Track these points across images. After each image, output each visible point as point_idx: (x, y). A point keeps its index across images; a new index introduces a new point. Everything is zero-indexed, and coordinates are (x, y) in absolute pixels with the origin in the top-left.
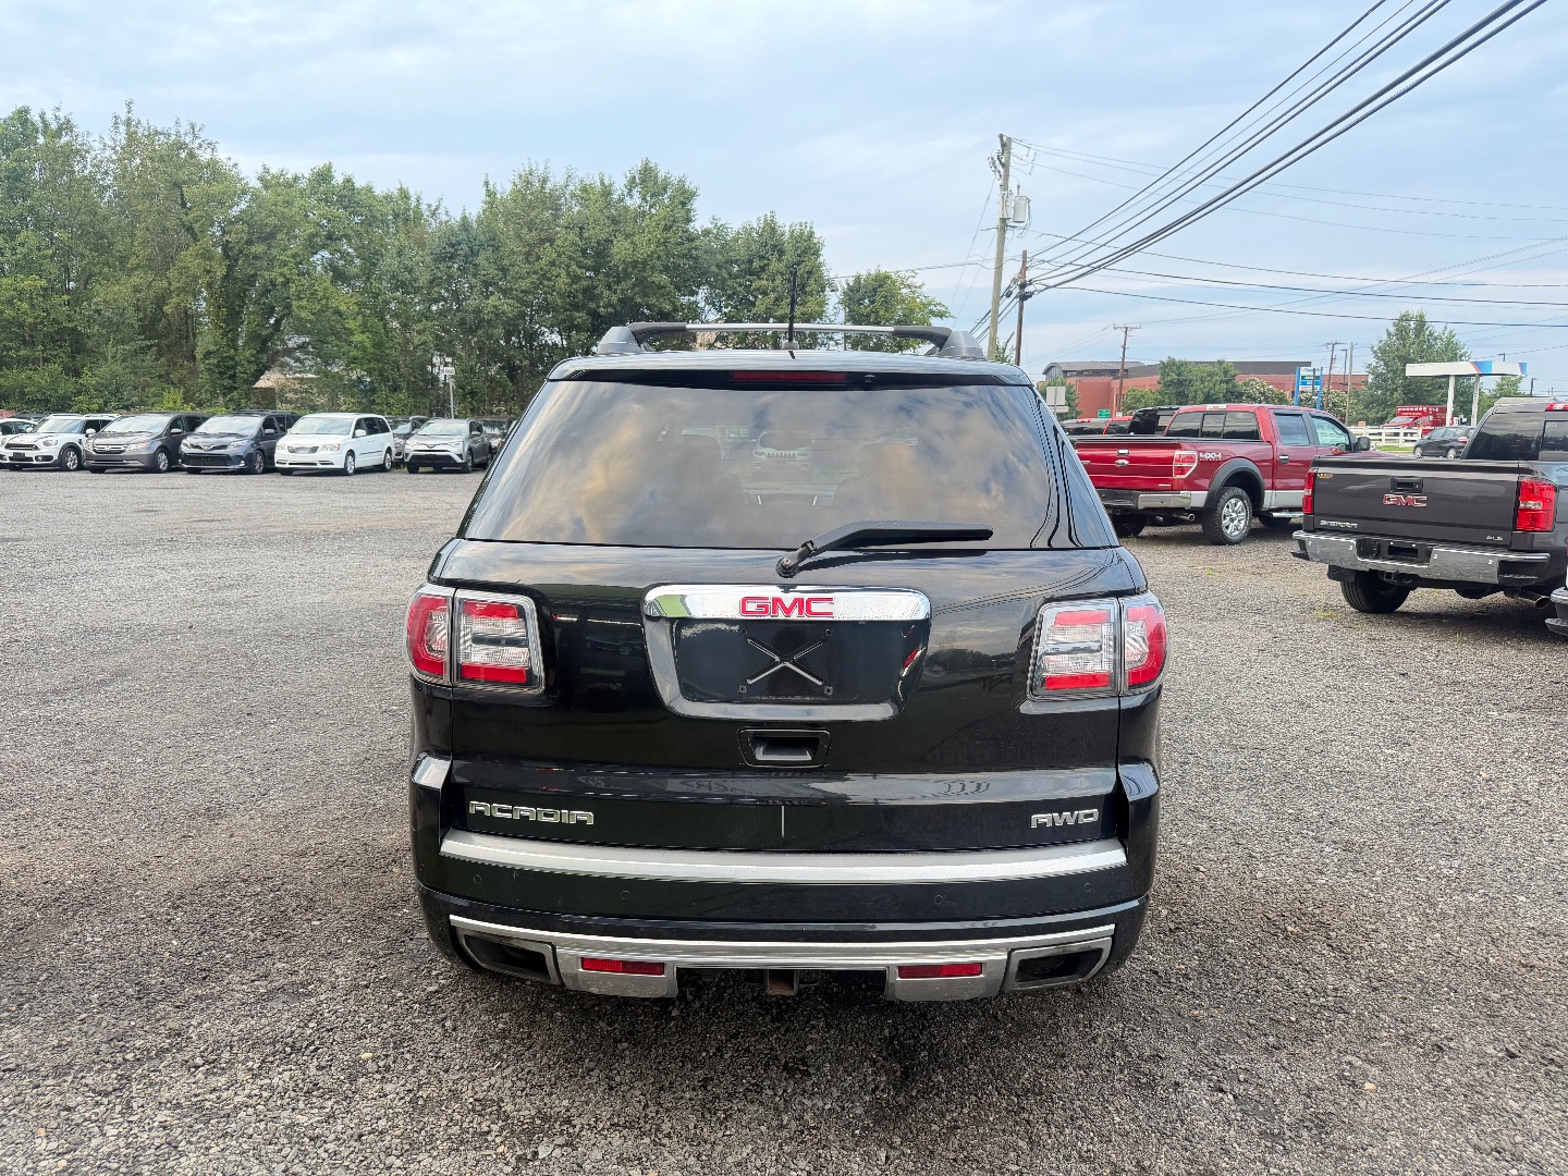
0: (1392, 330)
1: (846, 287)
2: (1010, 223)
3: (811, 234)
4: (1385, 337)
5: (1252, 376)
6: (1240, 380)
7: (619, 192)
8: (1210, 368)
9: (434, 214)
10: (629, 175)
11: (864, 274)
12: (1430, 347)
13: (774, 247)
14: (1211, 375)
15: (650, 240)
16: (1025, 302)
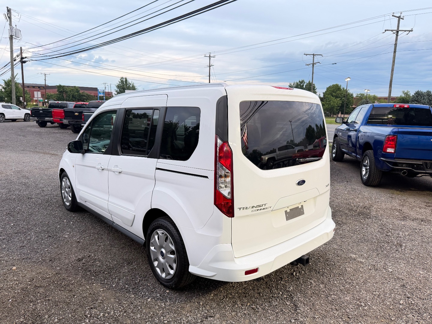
0: (120, 81)
2: (14, 37)
4: (118, 83)
5: (84, 91)
6: (81, 92)
8: (72, 88)
12: (129, 86)
14: (72, 90)
16: (23, 64)
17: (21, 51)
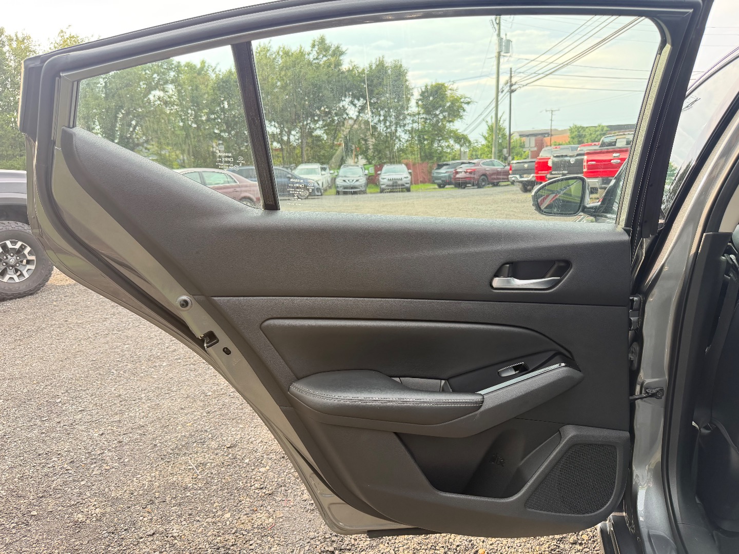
1: (420, 92)
2: (502, 54)
3: (401, 66)
11: (430, 84)
16: (512, 94)
17: (511, 74)
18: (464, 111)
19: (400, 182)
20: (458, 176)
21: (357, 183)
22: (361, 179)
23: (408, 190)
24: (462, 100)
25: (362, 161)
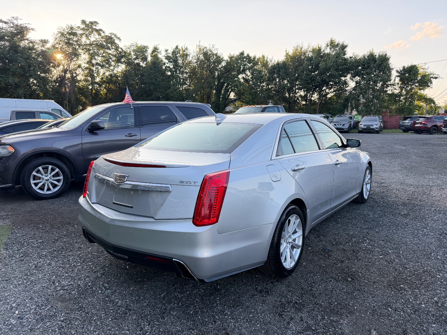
1: (399, 70)
3: (386, 55)
7: (323, 49)
9: (271, 61)
10: (326, 43)
13: (373, 60)
15: (331, 61)
18: (431, 83)
19: (371, 127)
20: (416, 125)
21: (343, 127)
22: (346, 124)
23: (377, 132)
24: (431, 76)
25: (354, 113)
